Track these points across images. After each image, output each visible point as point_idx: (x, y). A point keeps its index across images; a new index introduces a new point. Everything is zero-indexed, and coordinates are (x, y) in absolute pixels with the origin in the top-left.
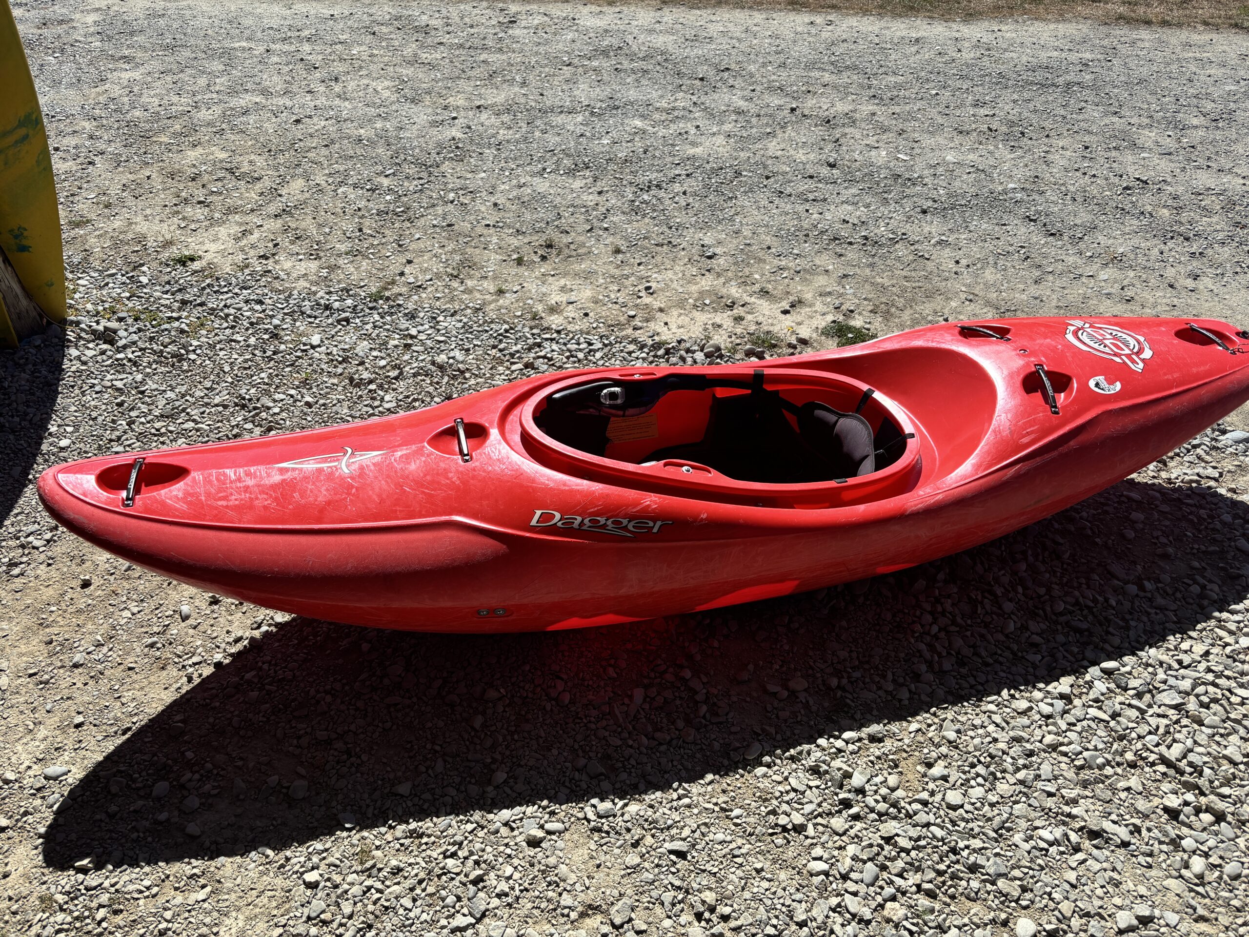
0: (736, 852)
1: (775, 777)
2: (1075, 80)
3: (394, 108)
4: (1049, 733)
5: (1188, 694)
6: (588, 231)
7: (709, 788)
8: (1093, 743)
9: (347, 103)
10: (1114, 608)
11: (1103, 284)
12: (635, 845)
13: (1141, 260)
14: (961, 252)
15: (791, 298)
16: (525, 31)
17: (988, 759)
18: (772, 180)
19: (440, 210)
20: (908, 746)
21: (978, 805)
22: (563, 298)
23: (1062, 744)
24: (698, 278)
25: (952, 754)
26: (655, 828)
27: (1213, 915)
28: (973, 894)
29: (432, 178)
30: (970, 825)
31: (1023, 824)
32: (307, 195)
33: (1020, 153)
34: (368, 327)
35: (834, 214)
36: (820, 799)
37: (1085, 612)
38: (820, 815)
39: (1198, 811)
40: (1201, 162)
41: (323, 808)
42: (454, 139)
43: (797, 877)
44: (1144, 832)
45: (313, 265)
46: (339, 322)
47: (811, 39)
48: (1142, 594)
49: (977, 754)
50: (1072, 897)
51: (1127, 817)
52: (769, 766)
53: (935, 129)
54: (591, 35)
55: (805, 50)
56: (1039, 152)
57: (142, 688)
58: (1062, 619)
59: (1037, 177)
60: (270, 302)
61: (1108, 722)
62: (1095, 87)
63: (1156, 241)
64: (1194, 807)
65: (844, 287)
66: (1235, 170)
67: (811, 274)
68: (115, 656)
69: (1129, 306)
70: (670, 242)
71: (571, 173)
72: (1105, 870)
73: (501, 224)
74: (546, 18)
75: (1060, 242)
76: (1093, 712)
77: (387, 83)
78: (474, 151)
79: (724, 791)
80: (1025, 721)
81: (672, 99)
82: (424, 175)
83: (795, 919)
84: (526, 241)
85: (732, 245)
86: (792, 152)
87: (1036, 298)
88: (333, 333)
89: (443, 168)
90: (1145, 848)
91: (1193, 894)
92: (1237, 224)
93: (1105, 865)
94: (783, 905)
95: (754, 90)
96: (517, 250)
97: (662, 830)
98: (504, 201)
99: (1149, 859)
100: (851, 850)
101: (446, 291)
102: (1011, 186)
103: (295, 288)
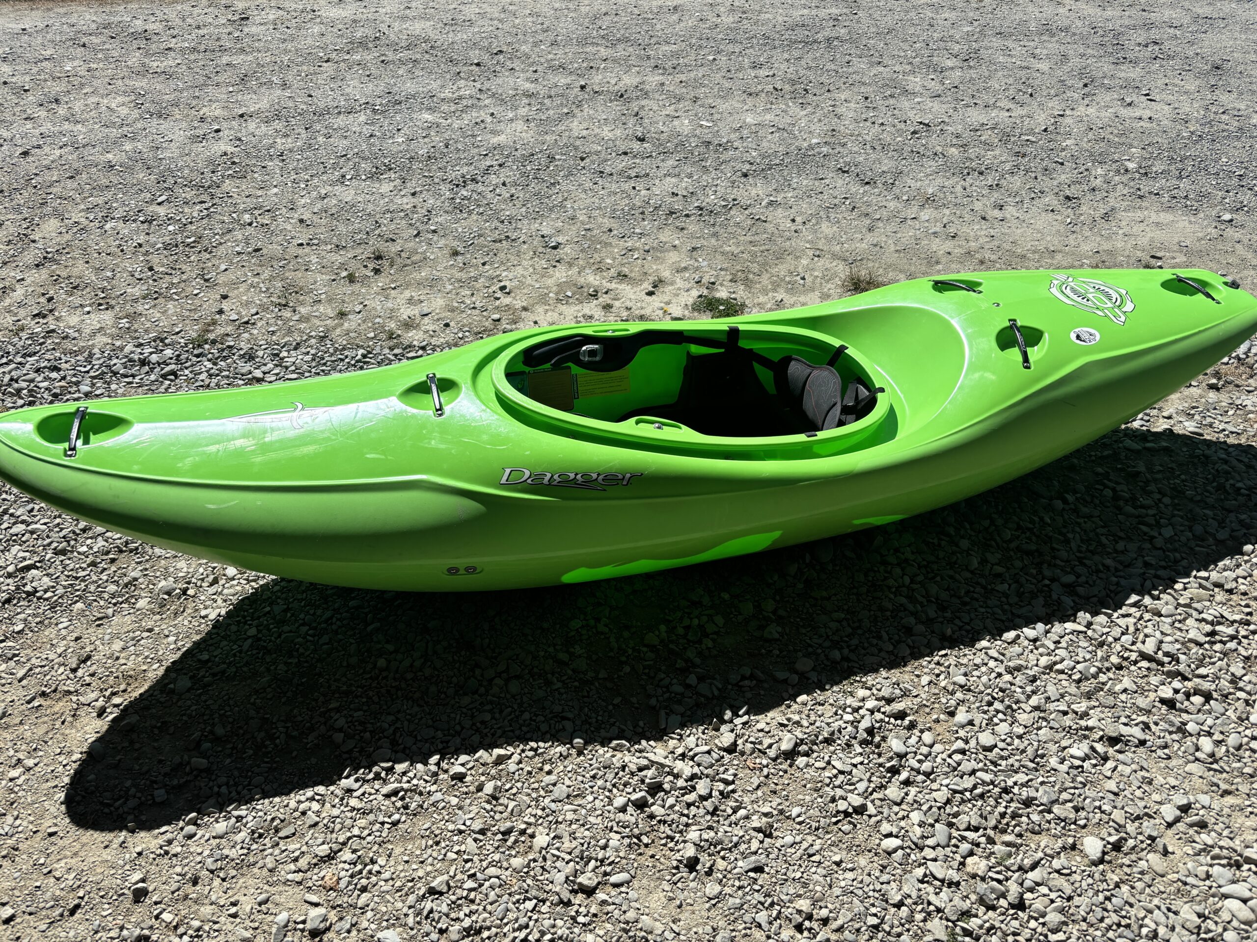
0: (811, 851)
1: (817, 764)
2: (833, 35)
3: (139, 125)
4: (1041, 655)
6: (416, 236)
7: (760, 793)
8: (1081, 655)
9: (79, 126)
10: (1049, 525)
11: (927, 224)
12: (709, 873)
13: (950, 197)
14: (793, 210)
15: (651, 279)
16: (263, 28)
17: (1001, 694)
18: (587, 160)
19: (238, 235)
20: (928, 700)
21: (1009, 740)
22: (414, 311)
23: (1055, 663)
24: (551, 270)
25: (968, 697)
26: (723, 849)
27: (1234, 787)
28: (1037, 828)
29: (216, 201)
30: (1010, 761)
31: (1054, 748)
32: (68, 237)
33: (810, 109)
34: (203, 376)
35: (662, 187)
36: (868, 774)
37: (1028, 534)
38: (874, 790)
39: (1188, 695)
40: (968, 100)
41: (354, 933)
42: (225, 154)
43: (876, 859)
44: (1153, 727)
45: (107, 317)
46: (164, 377)
47: (572, 15)
48: (1067, 507)
49: (989, 691)
50: (1120, 805)
51: (1134, 717)
52: (807, 755)
53: (726, 94)
54: (340, 26)
55: (572, 27)
56: (827, 106)
57: (76, 854)
58: (1013, 545)
59: (833, 130)
60: (67, 366)
61: (1086, 633)
62: (851, 41)
63: (956, 179)
64: (1184, 693)
65: (696, 260)
66: (998, 104)
67: (661, 252)
68: (25, 823)
69: (955, 242)
70: (507, 237)
71: (375, 175)
72: (1136, 771)
73: (316, 242)
74: (281, 12)
75: (876, 190)
76: (1070, 626)
77: (120, 99)
78: (255, 165)
79: (774, 792)
80: (1017, 649)
81: (455, 88)
82: (206, 198)
83: (891, 902)
84: (349, 256)
85: (572, 232)
86: (597, 131)
87: (876, 245)
89: (226, 187)
90: (1160, 742)
91: (1212, 773)
92: (1017, 154)
93: (1134, 767)
94: (874, 891)
95: (536, 71)
96: (343, 266)
97: (730, 849)
98: (309, 216)
99: (1166, 751)
100: (916, 816)
101: (279, 322)
102: (814, 141)
103: (93, 345)
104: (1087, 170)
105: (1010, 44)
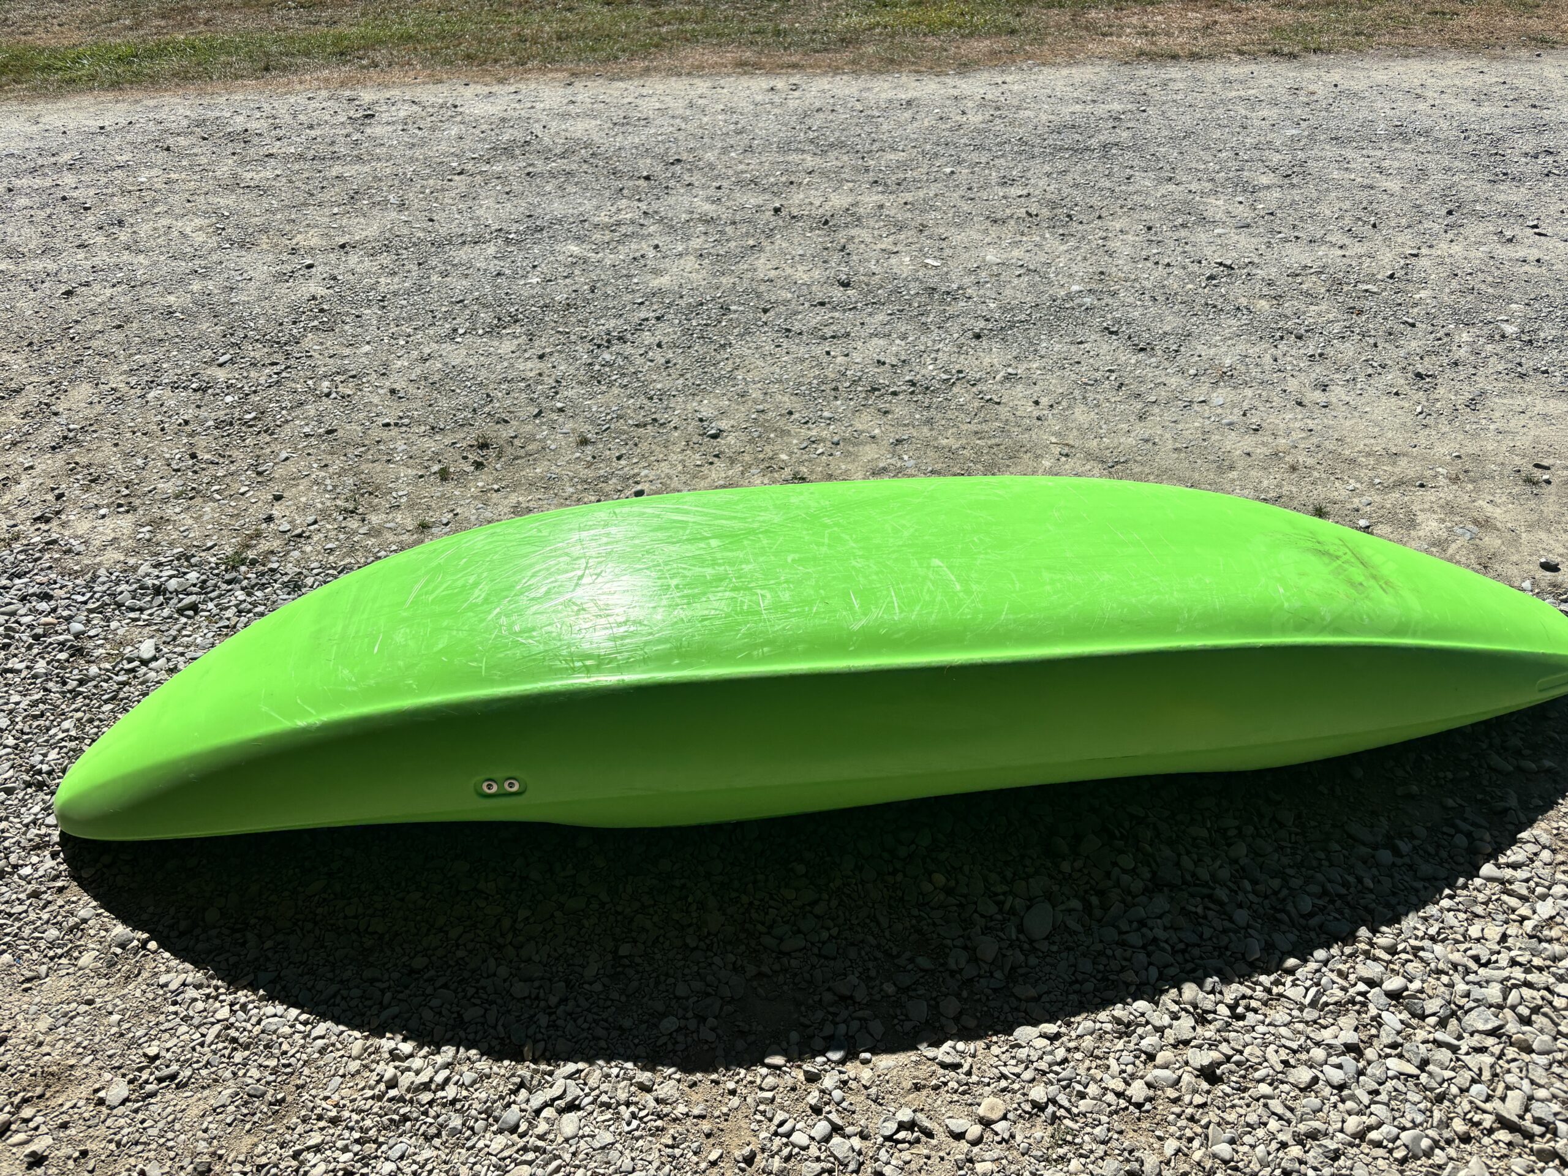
2: (1111, 140)
3: (215, 257)
4: (1350, 1113)
5: (1500, 1007)
6: (536, 416)
8: (1409, 1117)
9: (141, 258)
10: (1371, 891)
11: (1219, 411)
13: (1255, 372)
14: (1037, 388)
16: (390, 128)
18: (772, 313)
19: (311, 410)
23: (1370, 1128)
24: (705, 469)
29: (292, 362)
32: (99, 409)
33: (1072, 243)
34: (231, 612)
35: (863, 354)
37: (1339, 903)
40: (1286, 232)
42: (314, 298)
45: (126, 523)
46: (181, 611)
47: (775, 111)
48: (1399, 861)
53: (963, 221)
54: (484, 127)
55: (774, 127)
56: (1095, 238)
58: (1314, 922)
59: (1102, 273)
60: (61, 593)
61: (1417, 1077)
62: (1135, 148)
63: (1264, 345)
65: (900, 456)
66: (1328, 238)
67: (855, 445)
69: (1258, 438)
70: (655, 420)
71: (493, 331)
73: (406, 421)
74: (415, 108)
75: (1153, 360)
76: (1394, 1064)
77: (198, 222)
78: (348, 314)
80: (1313, 1101)
81: (614, 209)
82: (279, 357)
84: (448, 441)
85: (740, 414)
86: (789, 271)
87: (1147, 441)
88: (173, 632)
89: (306, 343)
92: (1351, 310)
95: (719, 188)
96: (436, 457)
98: (404, 384)
101: (342, 536)
102: (1075, 288)
103: (100, 564)
104: (1447, 335)
105: (1349, 153)
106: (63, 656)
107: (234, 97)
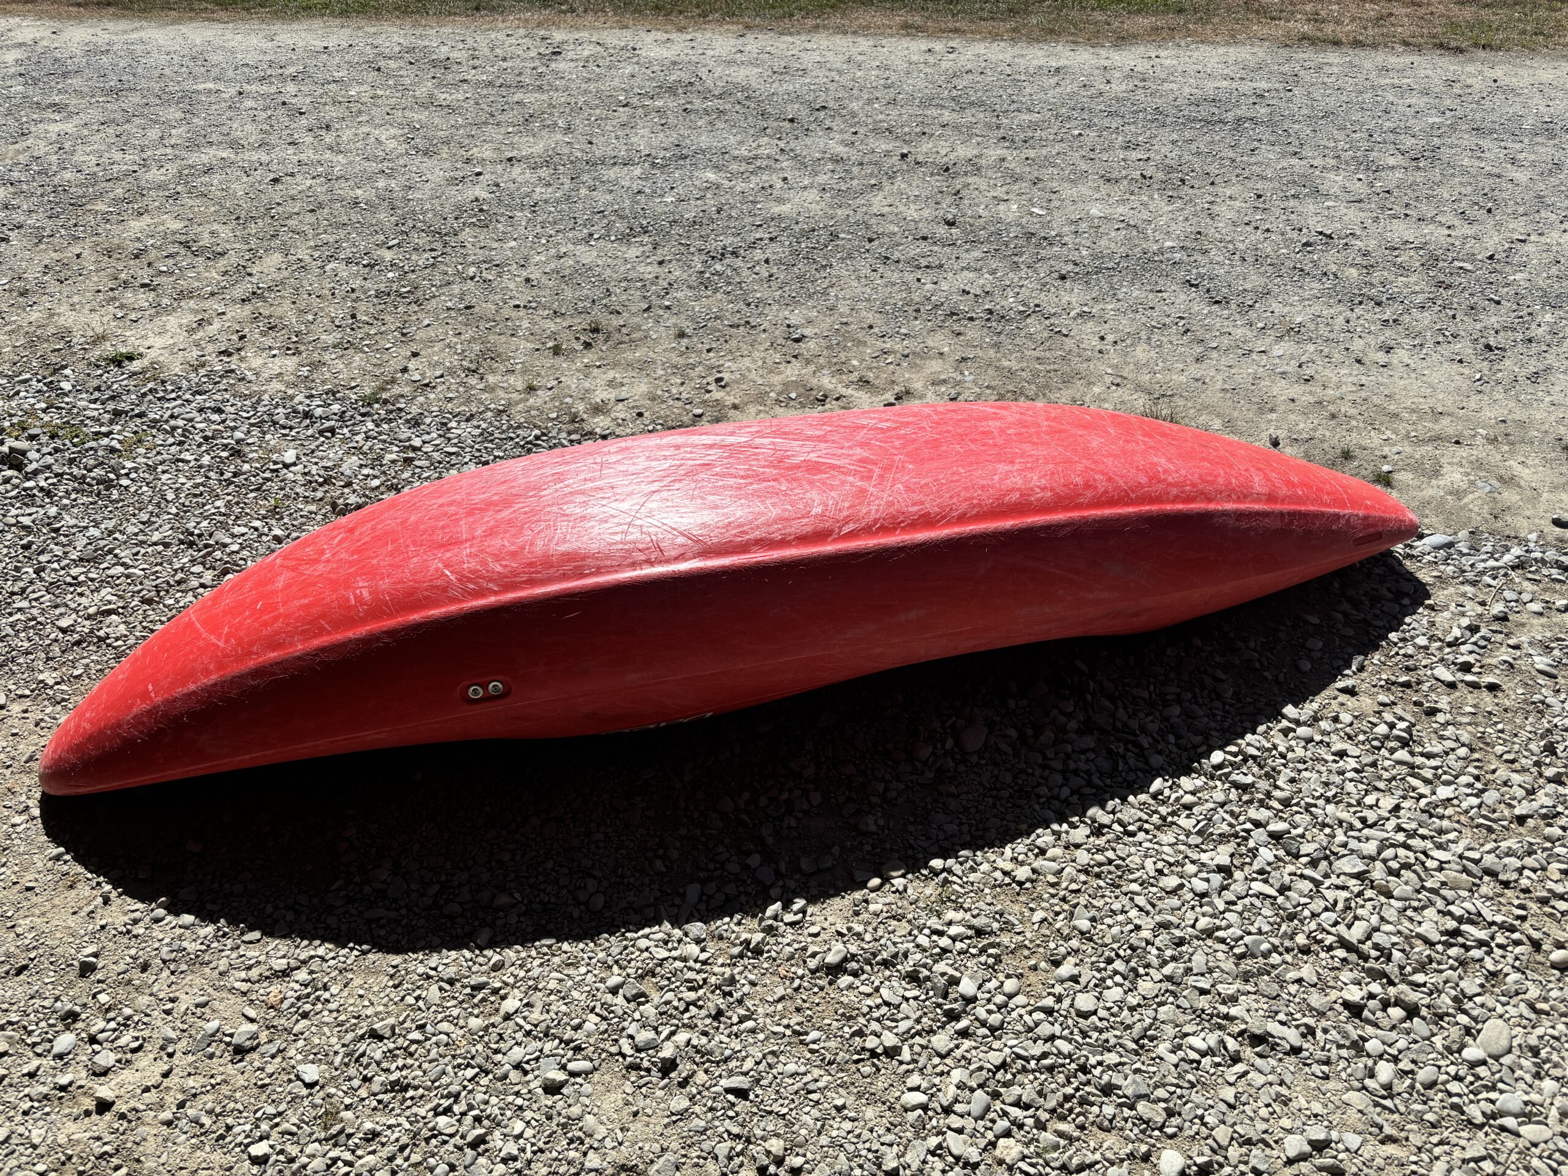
0: (811, 1087)
1: (863, 989)
2: (1248, 115)
3: (401, 162)
4: (1204, 915)
5: (1373, 859)
6: (645, 310)
7: (780, 1007)
8: (1256, 925)
9: (340, 157)
10: (1284, 757)
11: (1277, 361)
12: (684, 1084)
13: (1323, 330)
14: (1107, 326)
15: (897, 389)
16: (572, 64)
17: (1129, 952)
18: (876, 243)
19: (456, 289)
20: (1031, 941)
21: (1115, 1009)
22: (611, 395)
23: (1219, 928)
24: (782, 367)
25: (1084, 947)
26: (709, 1061)
27: (1403, 1134)
28: (1106, 1123)
29: (448, 249)
30: (1104, 1036)
31: (1170, 1031)
32: (285, 274)
33: (1179, 204)
34: (359, 438)
35: (951, 284)
36: (919, 1013)
37: (1250, 763)
38: (918, 1033)
39: (1385, 1005)
40: (1399, 209)
41: (278, 1059)
42: (477, 200)
43: (888, 1113)
44: (1319, 1034)
45: (291, 363)
46: (321, 433)
47: (928, 70)
48: (1318, 738)
49: (1115, 946)
50: (1230, 1120)
51: (1298, 1016)
52: (855, 974)
53: (1078, 177)
54: (655, 68)
55: (921, 84)
56: (1202, 203)
57: (43, 914)
58: (1222, 772)
59: (1199, 233)
60: (232, 410)
61: (1275, 898)
62: (1271, 124)
63: (1340, 308)
64: (1381, 1000)
65: (962, 373)
66: (1438, 218)
67: (922, 358)
68: (8, 873)
69: (1308, 387)
70: (748, 322)
71: (625, 238)
72: (1271, 1084)
73: (534, 305)
74: (599, 49)
75: (1226, 312)
76: (1257, 886)
77: (393, 131)
78: (503, 214)
79: (798, 1010)
80: (1175, 902)
81: (754, 145)
82: (438, 245)
83: (884, 1168)
84: (565, 324)
85: (825, 324)
86: (902, 208)
87: (1197, 380)
88: (313, 447)
89: (462, 236)
90: (1320, 1055)
91: (1378, 1109)
92: (1440, 284)
93: (1270, 1078)
94: (869, 1150)
95: (855, 133)
96: (553, 336)
97: (718, 1063)
98: (538, 276)
99: (1325, 1068)
100: (957, 1075)
101: (461, 389)
102: (1169, 244)
103: (265, 391)
104: (1530, 314)
106: (225, 454)
107: (443, 30)
